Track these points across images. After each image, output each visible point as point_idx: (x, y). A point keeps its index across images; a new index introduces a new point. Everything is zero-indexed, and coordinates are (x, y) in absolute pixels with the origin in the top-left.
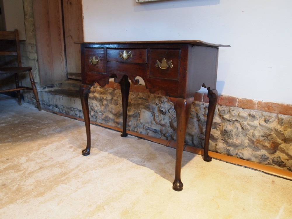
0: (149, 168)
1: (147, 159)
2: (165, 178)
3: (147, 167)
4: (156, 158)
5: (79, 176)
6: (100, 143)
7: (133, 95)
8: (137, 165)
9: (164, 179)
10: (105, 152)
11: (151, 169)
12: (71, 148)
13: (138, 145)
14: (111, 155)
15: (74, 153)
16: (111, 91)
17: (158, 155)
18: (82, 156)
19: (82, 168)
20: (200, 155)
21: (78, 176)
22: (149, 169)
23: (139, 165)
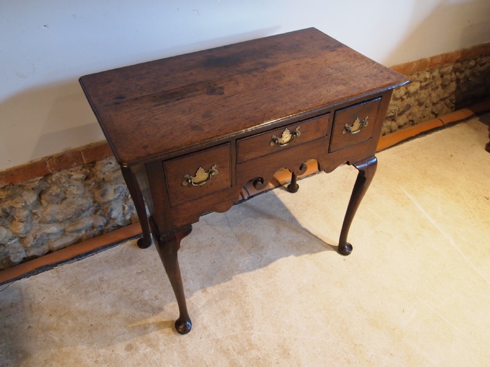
0: (281, 257)
1: (253, 247)
2: (315, 252)
3: (278, 258)
4: (256, 236)
5: (259, 358)
6: (147, 292)
7: (111, 163)
8: (265, 268)
9: (318, 255)
10: (191, 295)
11: (287, 256)
12: (137, 349)
13: (197, 239)
14: (213, 290)
15: (162, 348)
16: (36, 183)
17: (250, 231)
18: (185, 336)
19: (233, 347)
20: (274, 188)
21: (261, 360)
22: (285, 258)
23: (265, 265)
